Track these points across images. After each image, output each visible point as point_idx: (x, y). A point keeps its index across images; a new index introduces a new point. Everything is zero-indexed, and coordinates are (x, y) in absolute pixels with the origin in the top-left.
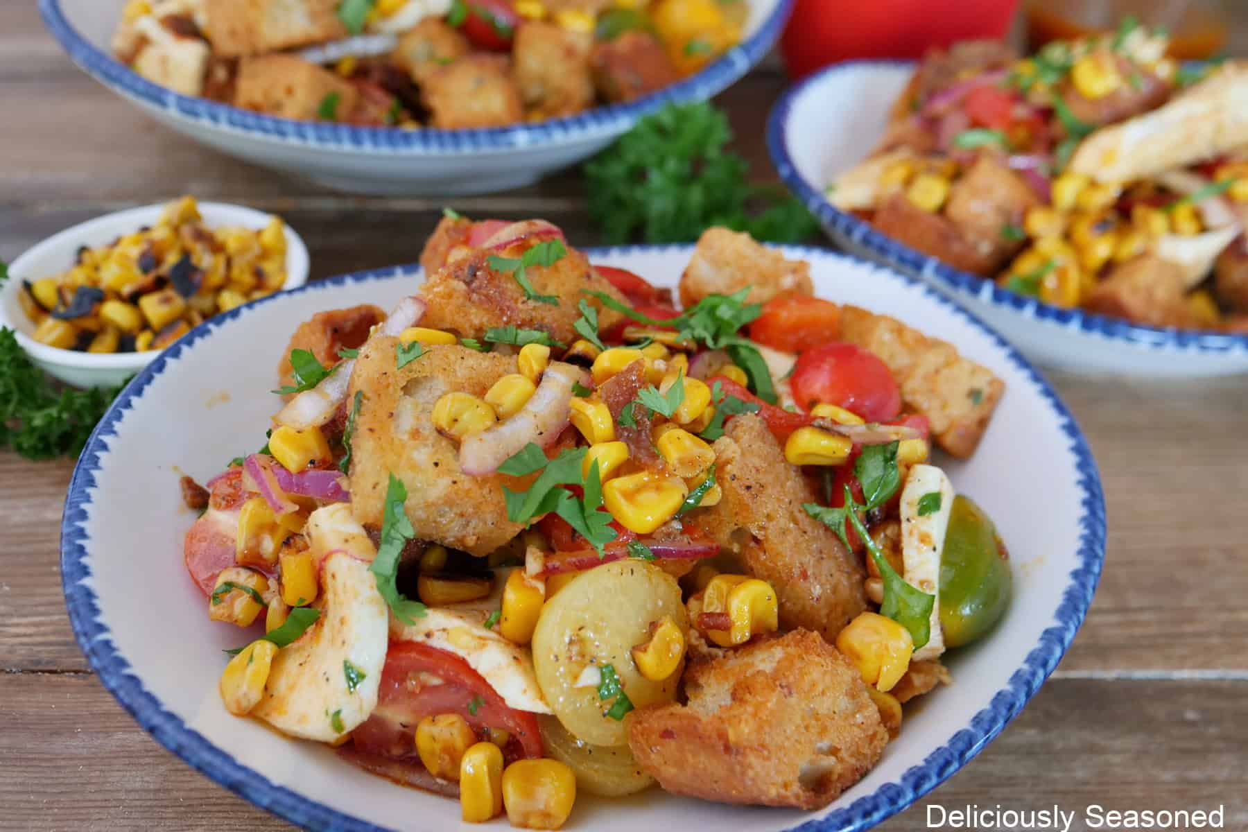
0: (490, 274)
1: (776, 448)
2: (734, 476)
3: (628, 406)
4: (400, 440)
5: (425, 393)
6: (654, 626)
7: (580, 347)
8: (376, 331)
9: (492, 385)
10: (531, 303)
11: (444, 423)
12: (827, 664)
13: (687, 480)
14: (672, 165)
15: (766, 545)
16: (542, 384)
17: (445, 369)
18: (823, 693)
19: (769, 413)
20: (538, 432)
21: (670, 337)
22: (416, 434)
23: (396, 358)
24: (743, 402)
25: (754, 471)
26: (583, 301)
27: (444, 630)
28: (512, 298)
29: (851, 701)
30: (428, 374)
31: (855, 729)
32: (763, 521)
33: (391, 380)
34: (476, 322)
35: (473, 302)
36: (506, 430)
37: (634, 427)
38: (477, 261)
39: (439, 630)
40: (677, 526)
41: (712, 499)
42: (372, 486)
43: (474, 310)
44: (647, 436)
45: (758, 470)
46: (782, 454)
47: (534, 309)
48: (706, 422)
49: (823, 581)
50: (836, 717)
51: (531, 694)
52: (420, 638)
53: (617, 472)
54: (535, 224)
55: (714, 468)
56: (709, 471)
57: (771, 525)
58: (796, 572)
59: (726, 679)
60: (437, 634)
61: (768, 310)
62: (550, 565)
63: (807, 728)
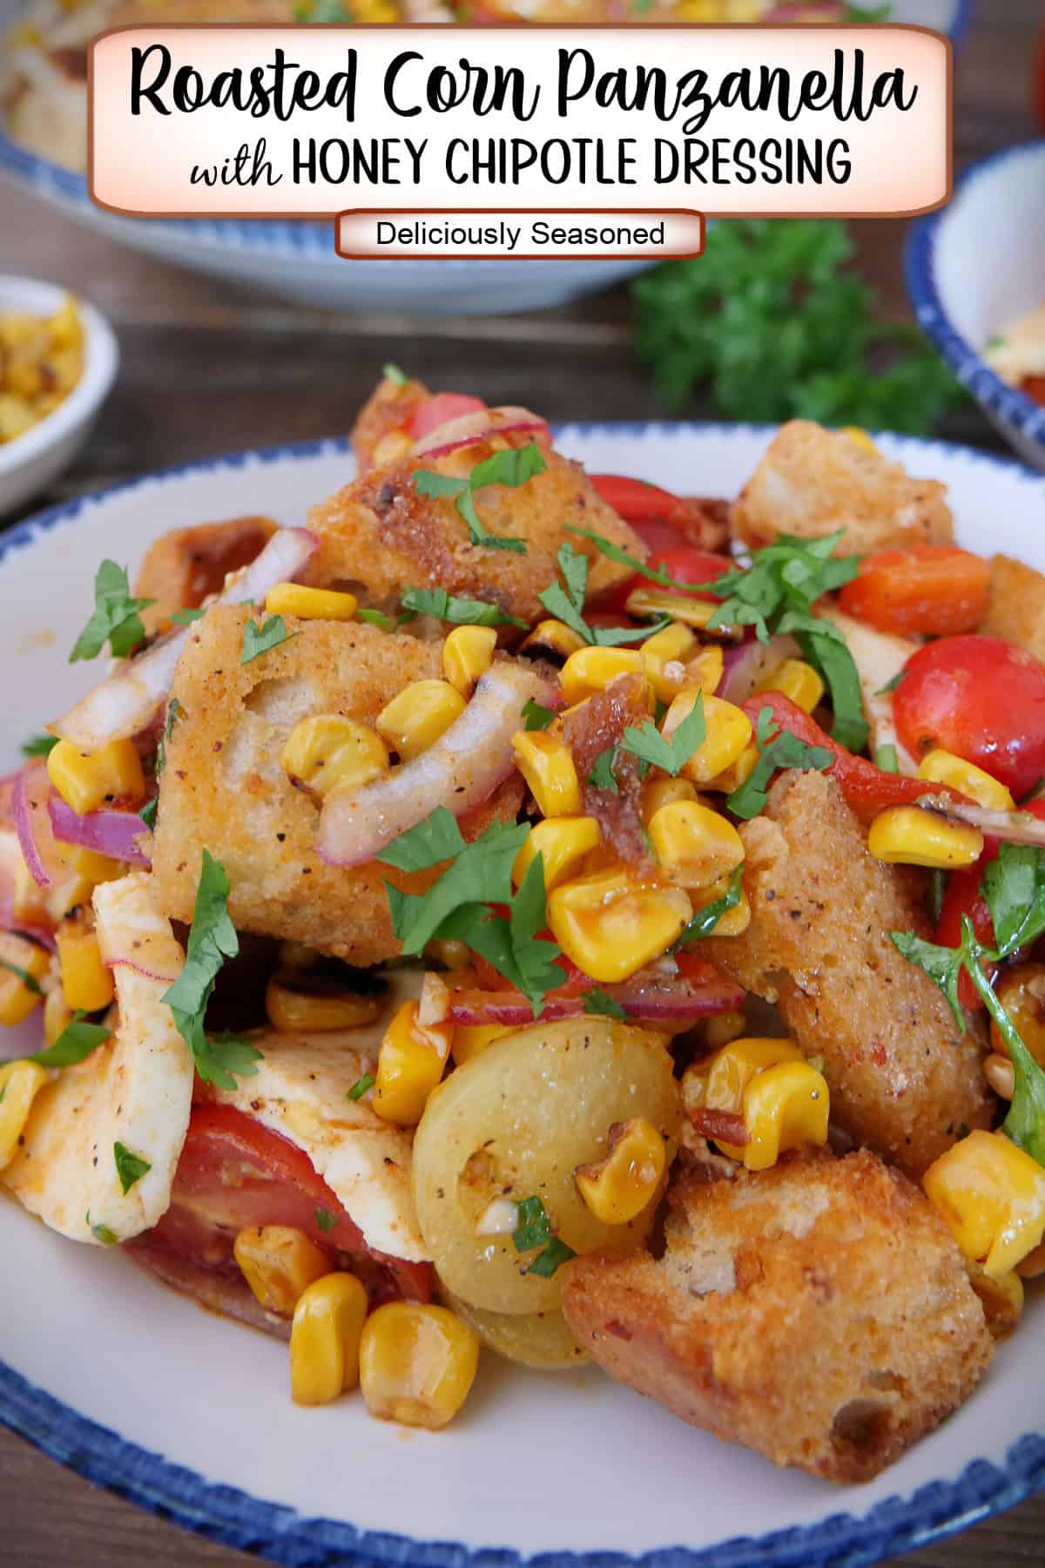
0: (415, 500)
1: (853, 833)
2: (773, 892)
3: (606, 754)
4: (227, 791)
5: (282, 705)
6: (616, 1130)
7: (547, 633)
8: (235, 581)
9: (394, 696)
10: (479, 552)
11: (298, 769)
12: (899, 1242)
13: (692, 893)
14: (759, 291)
15: (819, 1004)
16: (475, 700)
17: (319, 667)
18: (888, 1289)
19: (847, 769)
20: (456, 787)
21: (702, 615)
22: (255, 784)
23: (241, 644)
24: (807, 746)
25: (808, 882)
26: (567, 546)
27: (280, 1101)
28: (447, 542)
29: (937, 1289)
30: (292, 674)
31: (937, 1343)
32: (815, 967)
33: (228, 683)
34: (390, 574)
35: (386, 544)
36: (402, 784)
37: (615, 790)
38: (398, 478)
39: (272, 1100)
40: (670, 966)
41: (734, 924)
42: (177, 866)
43: (388, 556)
44: (634, 808)
45: (816, 880)
46: (864, 842)
47: (483, 561)
48: (741, 775)
49: (913, 1065)
50: (907, 1326)
51: (403, 1232)
52: (243, 1106)
53: (578, 869)
54: (500, 415)
55: (741, 871)
56: (731, 876)
57: (830, 972)
58: (870, 1049)
59: (730, 1229)
60: (271, 1106)
61: (869, 569)
62: (457, 1009)
63: (853, 1348)
